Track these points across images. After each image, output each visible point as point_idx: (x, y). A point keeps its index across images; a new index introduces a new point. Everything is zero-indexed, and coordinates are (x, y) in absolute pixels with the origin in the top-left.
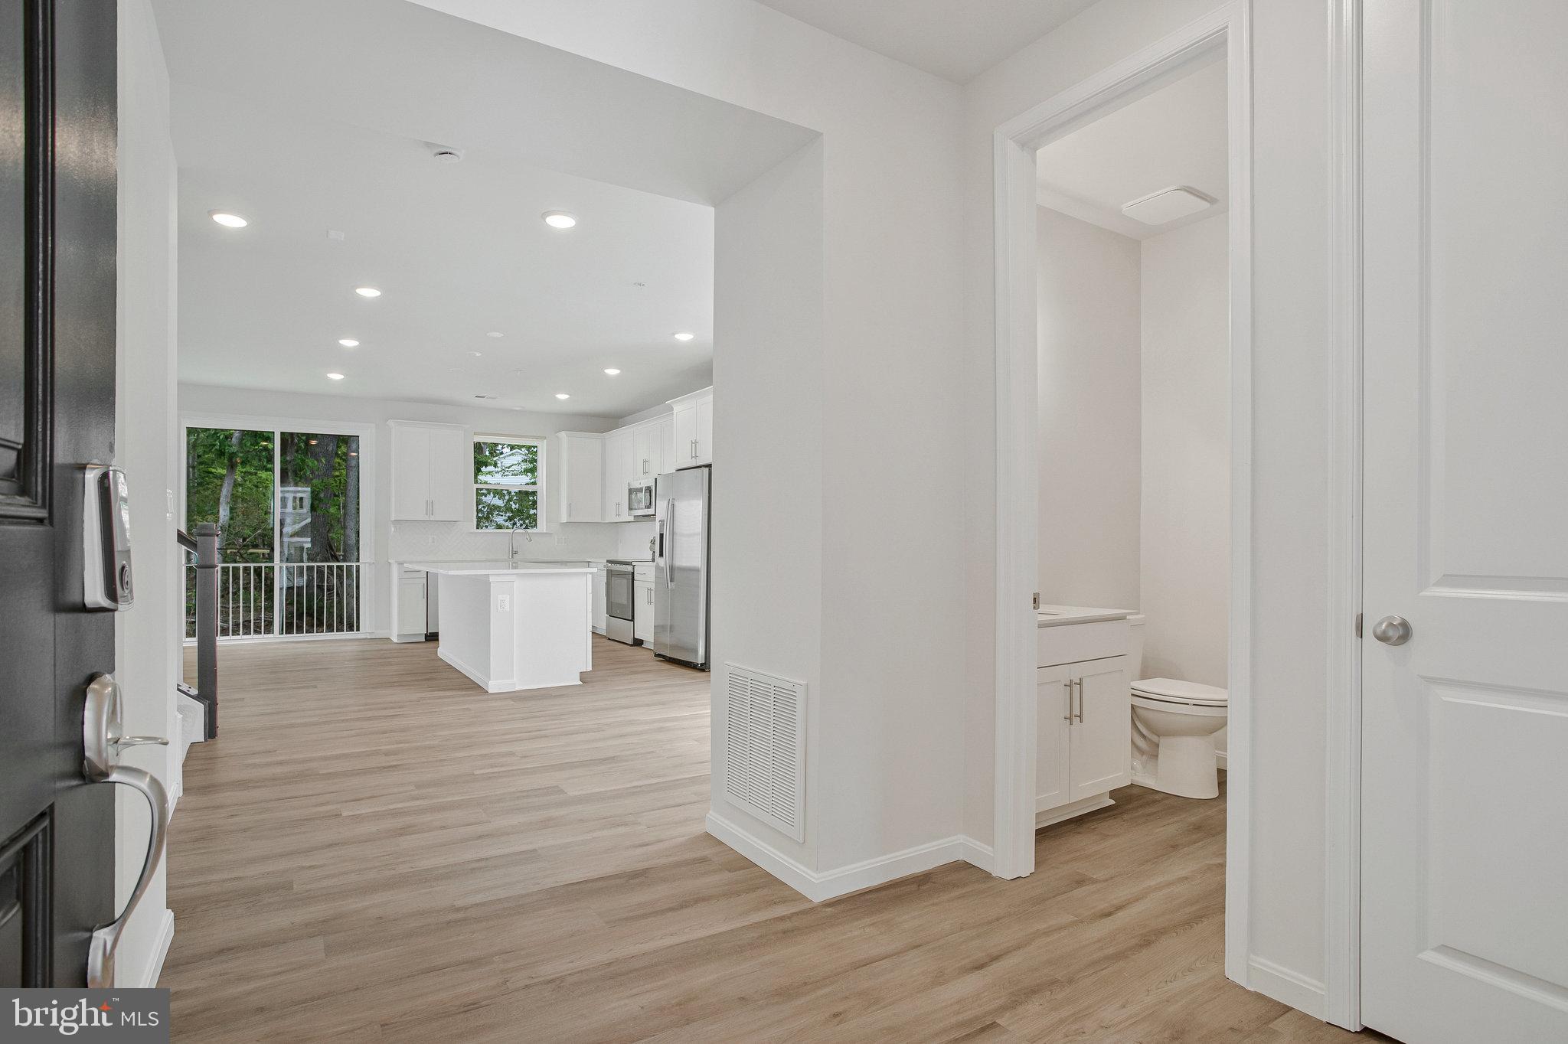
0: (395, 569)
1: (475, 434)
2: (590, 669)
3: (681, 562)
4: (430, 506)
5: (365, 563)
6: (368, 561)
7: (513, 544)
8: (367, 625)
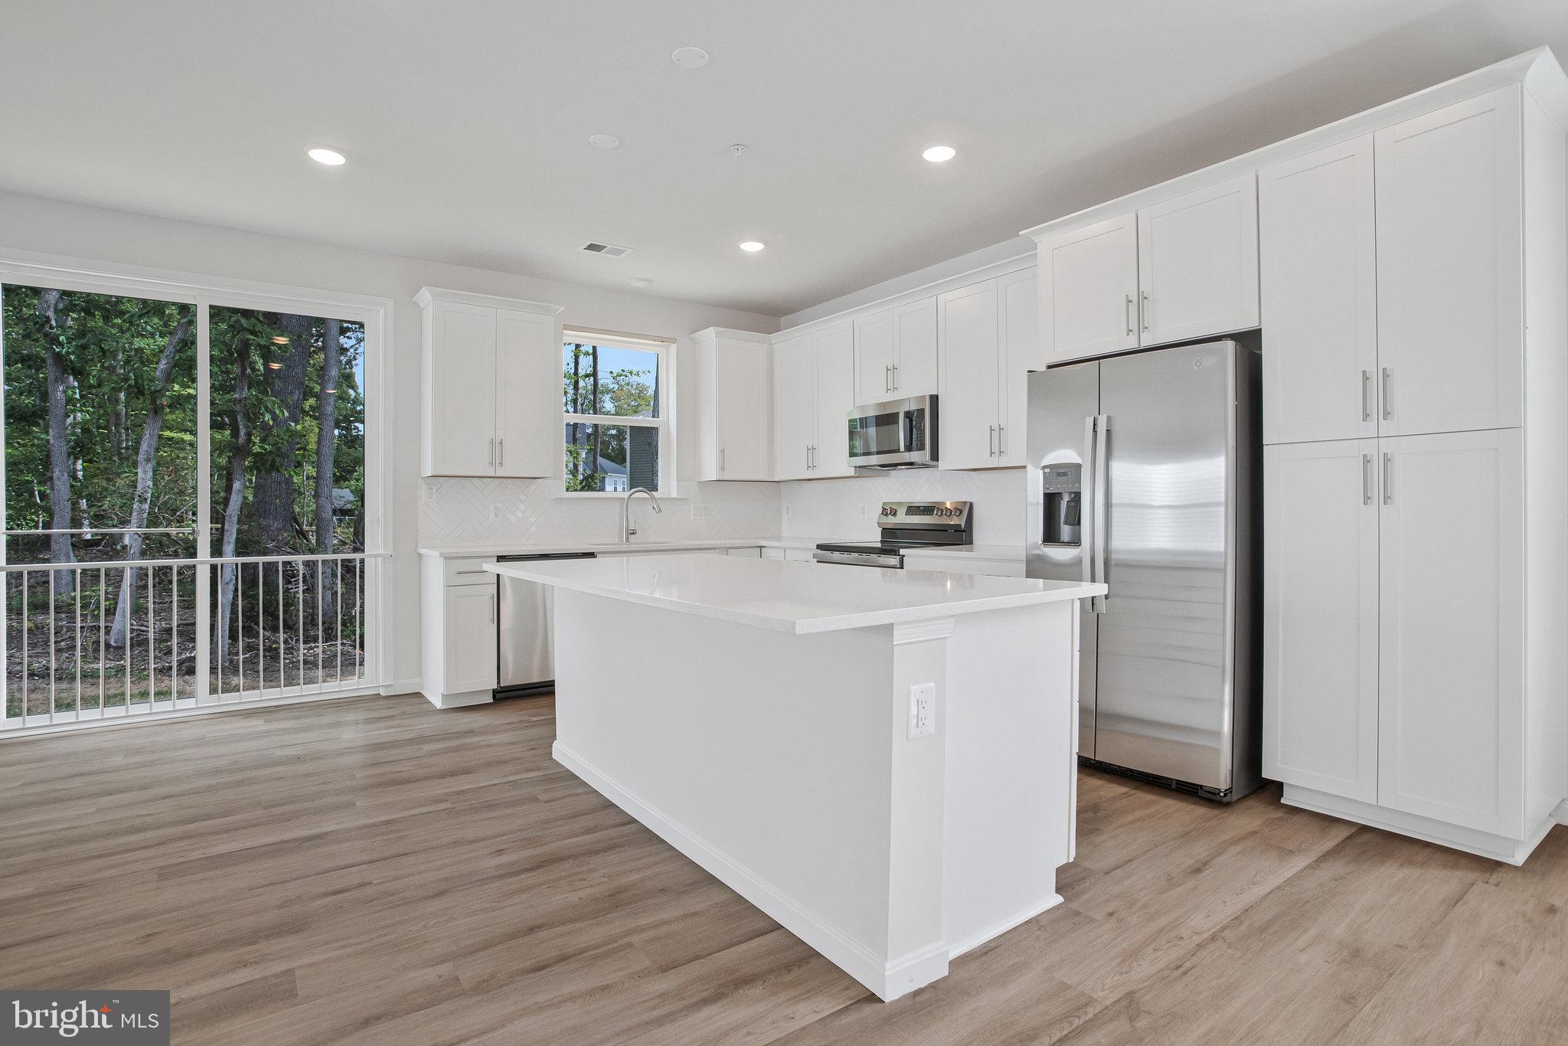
4: (497, 447)
5: (375, 556)
6: (381, 551)
7: (627, 514)
8: (377, 673)
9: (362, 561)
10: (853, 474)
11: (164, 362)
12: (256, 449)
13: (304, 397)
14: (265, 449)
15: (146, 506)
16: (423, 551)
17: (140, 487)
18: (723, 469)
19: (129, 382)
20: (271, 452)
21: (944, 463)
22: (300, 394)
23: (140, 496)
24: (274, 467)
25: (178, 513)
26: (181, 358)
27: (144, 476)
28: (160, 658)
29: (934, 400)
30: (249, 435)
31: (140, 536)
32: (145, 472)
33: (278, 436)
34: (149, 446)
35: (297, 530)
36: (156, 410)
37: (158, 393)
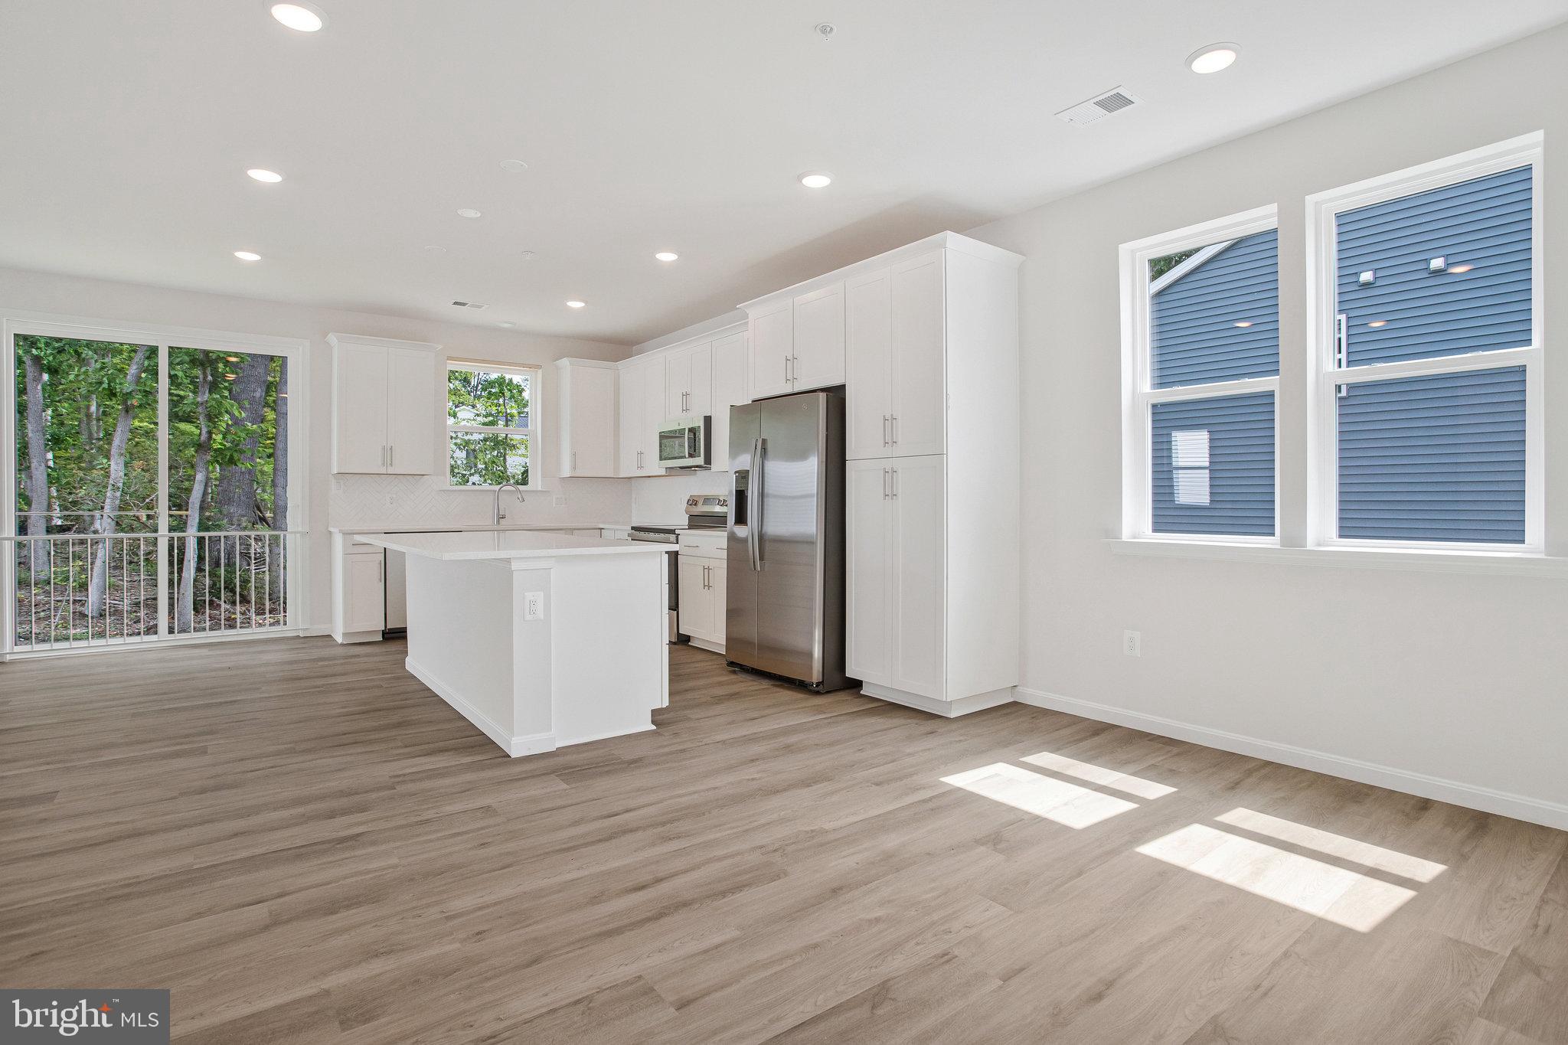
0: (338, 541)
1: (450, 358)
2: (666, 703)
3: (776, 526)
4: (388, 453)
5: (295, 533)
6: (300, 529)
7: (498, 505)
8: (297, 620)
9: (285, 536)
10: (664, 473)
11: (135, 367)
12: (216, 446)
13: (266, 393)
14: (225, 445)
15: (118, 494)
16: (331, 529)
17: (113, 476)
18: (575, 468)
19: (103, 386)
20: (229, 449)
21: (715, 466)
22: (262, 391)
23: (113, 485)
24: (232, 461)
25: (147, 500)
26: (149, 365)
27: (116, 468)
28: (130, 626)
29: (708, 420)
30: (210, 433)
31: (113, 520)
32: (117, 464)
33: (236, 434)
34: (121, 442)
35: (259, 516)
36: (127, 410)
37: (129, 395)
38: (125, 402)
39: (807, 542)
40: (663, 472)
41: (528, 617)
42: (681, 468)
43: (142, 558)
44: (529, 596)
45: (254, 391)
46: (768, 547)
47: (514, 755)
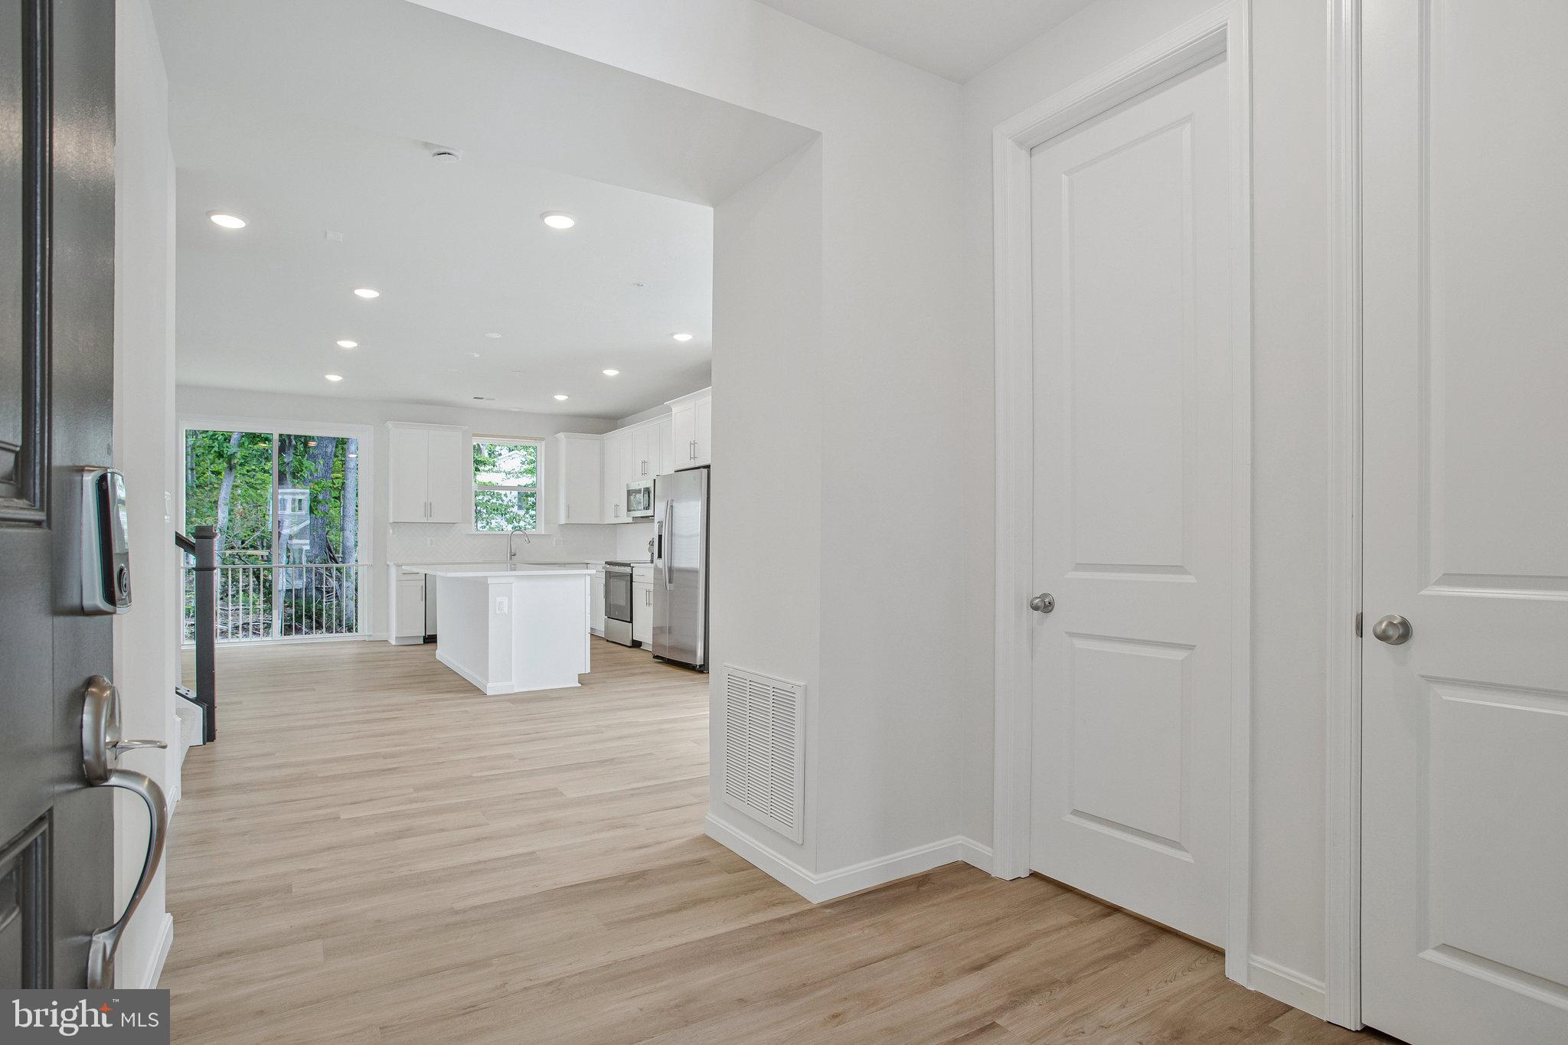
0: (393, 571)
1: (475, 435)
2: (588, 670)
3: (680, 563)
4: (429, 507)
5: (363, 565)
6: (367, 563)
7: (511, 546)
8: (365, 627)
10: (632, 521)
16: (388, 563)
18: (569, 517)
34: (226, 494)
35: (330, 556)
36: (231, 468)
37: (233, 456)
38: (229, 462)
39: (694, 572)
40: (630, 520)
41: (498, 612)
42: (642, 517)
43: (241, 589)
44: (499, 599)
45: (326, 447)
46: (675, 575)
47: (489, 693)
